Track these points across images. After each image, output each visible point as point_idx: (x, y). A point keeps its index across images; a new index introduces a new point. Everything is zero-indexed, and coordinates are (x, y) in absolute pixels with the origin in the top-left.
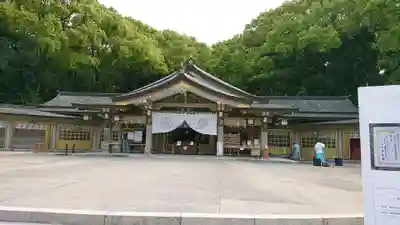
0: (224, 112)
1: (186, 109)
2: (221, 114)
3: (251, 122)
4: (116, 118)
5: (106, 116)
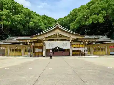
0: (72, 41)
1: (57, 40)
2: (71, 41)
3: (82, 43)
4: (33, 44)
5: (29, 43)
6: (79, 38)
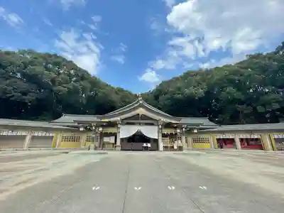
1: (140, 124)
2: (160, 127)
3: (178, 131)
4: (101, 129)
5: (94, 128)
6: (174, 122)
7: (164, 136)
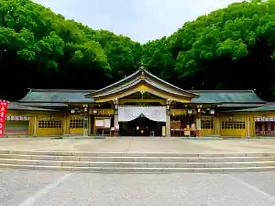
0: (170, 106)
1: (142, 104)
3: (190, 112)
4: (95, 112)
7: (172, 118)
